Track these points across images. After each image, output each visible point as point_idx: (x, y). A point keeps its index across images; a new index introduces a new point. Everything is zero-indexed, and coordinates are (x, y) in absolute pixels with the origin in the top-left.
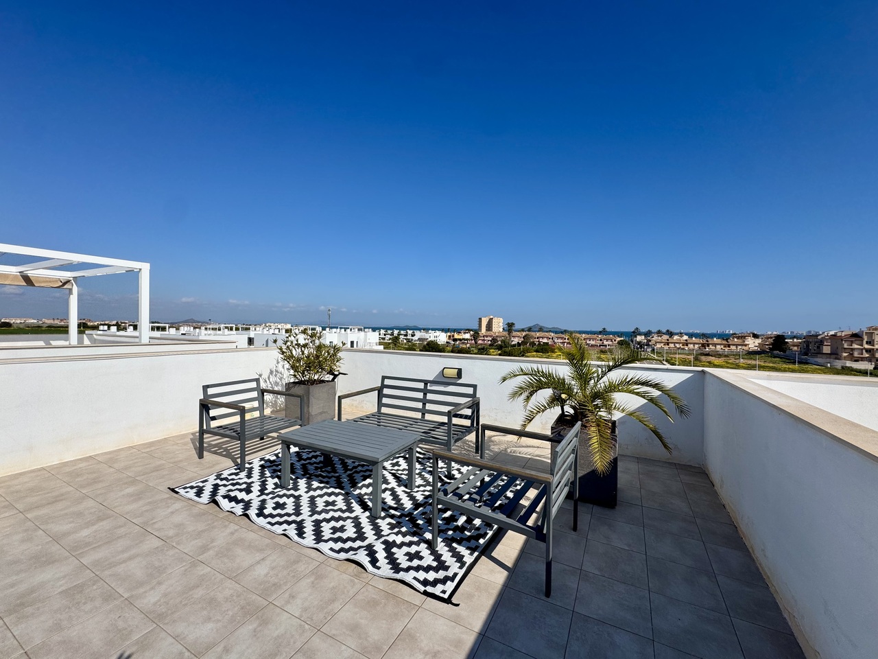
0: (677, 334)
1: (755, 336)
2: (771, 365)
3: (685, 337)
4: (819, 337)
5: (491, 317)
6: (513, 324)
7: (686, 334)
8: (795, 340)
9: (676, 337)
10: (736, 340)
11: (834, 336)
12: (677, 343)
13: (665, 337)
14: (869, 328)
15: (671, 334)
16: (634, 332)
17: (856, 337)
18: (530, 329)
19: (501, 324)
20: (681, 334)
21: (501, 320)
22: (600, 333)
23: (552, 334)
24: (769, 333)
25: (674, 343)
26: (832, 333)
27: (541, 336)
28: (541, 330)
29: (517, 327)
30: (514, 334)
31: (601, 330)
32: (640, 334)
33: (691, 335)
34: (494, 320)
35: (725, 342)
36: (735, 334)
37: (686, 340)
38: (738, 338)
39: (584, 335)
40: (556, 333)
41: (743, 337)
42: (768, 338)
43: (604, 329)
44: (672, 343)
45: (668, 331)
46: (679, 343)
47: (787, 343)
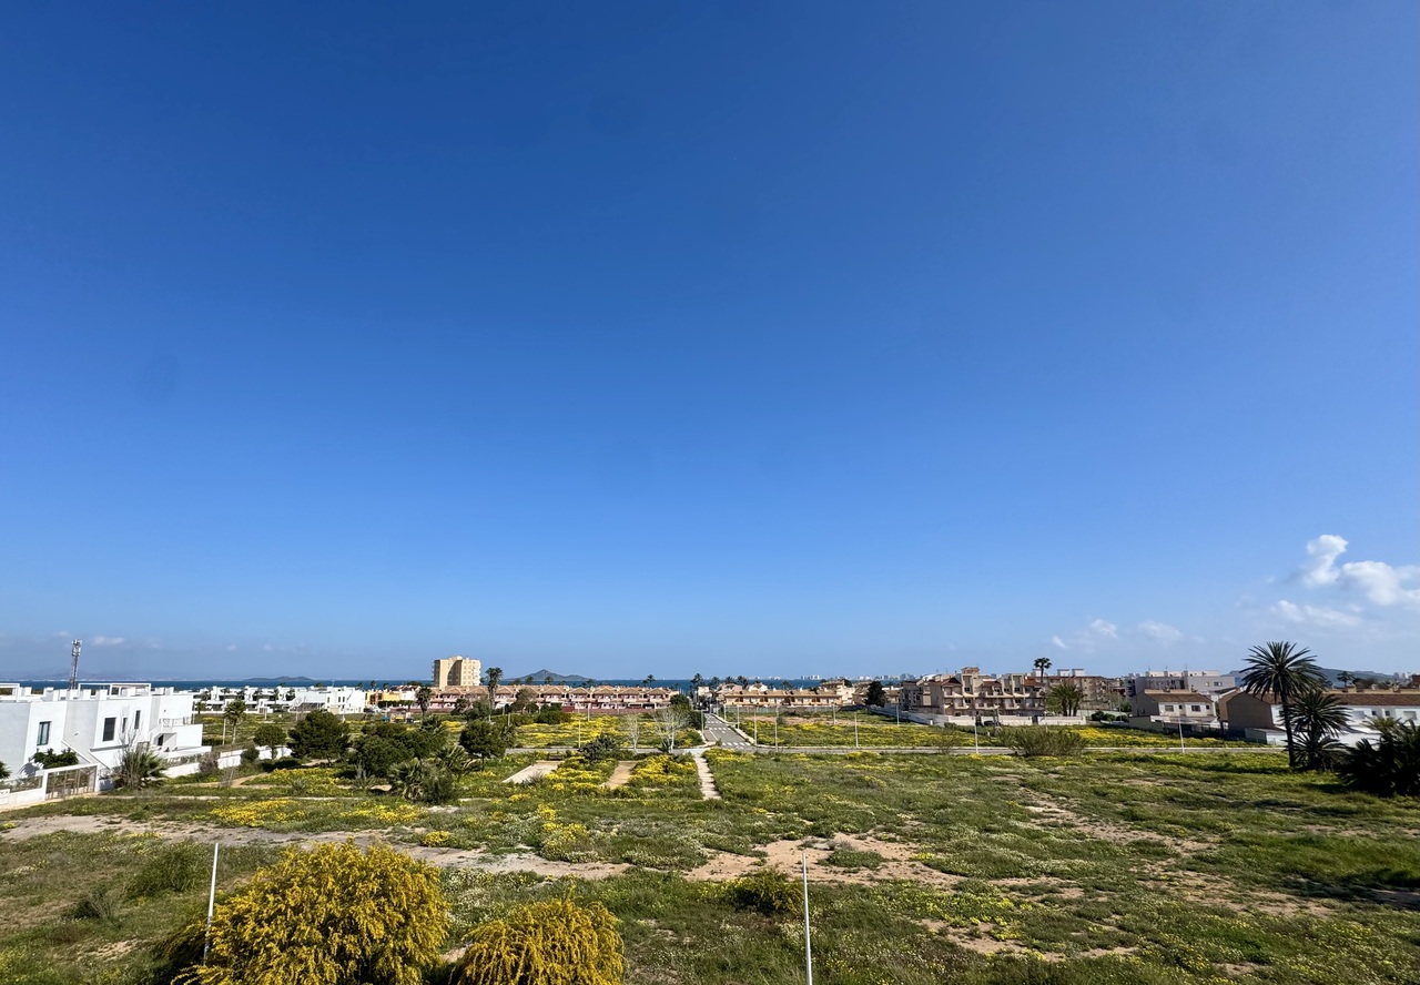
0: (752, 683)
1: (848, 684)
2: (870, 726)
3: (764, 688)
4: (918, 684)
5: (459, 658)
6: (498, 670)
7: (765, 683)
8: (892, 688)
9: (752, 688)
10: (826, 690)
11: (933, 681)
12: (753, 697)
13: (738, 688)
14: (964, 670)
15: (744, 683)
16: (694, 681)
17: (954, 681)
18: (529, 681)
19: (477, 672)
20: (757, 683)
21: (478, 664)
22: (645, 683)
23: (568, 688)
24: (861, 678)
25: (750, 697)
26: (930, 677)
27: (549, 691)
28: (549, 680)
29: (506, 675)
30: (500, 689)
31: (645, 678)
32: (703, 685)
33: (771, 684)
34: (463, 664)
35: (813, 694)
36: (824, 681)
37: (765, 693)
38: (828, 687)
39: (619, 689)
40: (574, 685)
41: (833, 686)
42: (862, 686)
43: (651, 677)
44: (746, 697)
45: (740, 678)
46: (756, 697)
47: (884, 692)
